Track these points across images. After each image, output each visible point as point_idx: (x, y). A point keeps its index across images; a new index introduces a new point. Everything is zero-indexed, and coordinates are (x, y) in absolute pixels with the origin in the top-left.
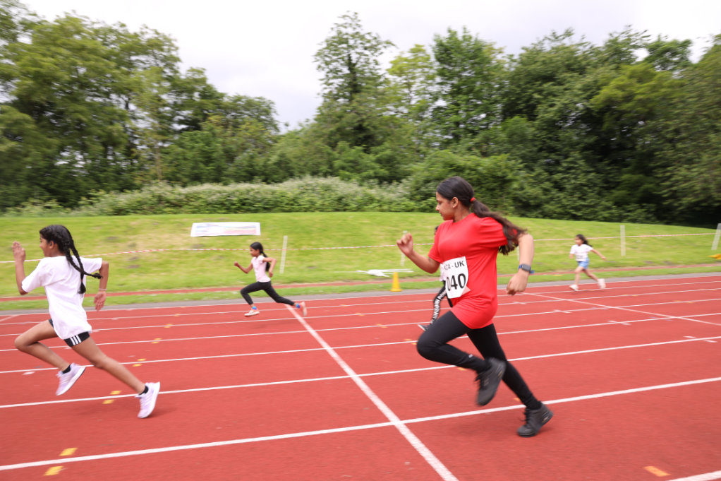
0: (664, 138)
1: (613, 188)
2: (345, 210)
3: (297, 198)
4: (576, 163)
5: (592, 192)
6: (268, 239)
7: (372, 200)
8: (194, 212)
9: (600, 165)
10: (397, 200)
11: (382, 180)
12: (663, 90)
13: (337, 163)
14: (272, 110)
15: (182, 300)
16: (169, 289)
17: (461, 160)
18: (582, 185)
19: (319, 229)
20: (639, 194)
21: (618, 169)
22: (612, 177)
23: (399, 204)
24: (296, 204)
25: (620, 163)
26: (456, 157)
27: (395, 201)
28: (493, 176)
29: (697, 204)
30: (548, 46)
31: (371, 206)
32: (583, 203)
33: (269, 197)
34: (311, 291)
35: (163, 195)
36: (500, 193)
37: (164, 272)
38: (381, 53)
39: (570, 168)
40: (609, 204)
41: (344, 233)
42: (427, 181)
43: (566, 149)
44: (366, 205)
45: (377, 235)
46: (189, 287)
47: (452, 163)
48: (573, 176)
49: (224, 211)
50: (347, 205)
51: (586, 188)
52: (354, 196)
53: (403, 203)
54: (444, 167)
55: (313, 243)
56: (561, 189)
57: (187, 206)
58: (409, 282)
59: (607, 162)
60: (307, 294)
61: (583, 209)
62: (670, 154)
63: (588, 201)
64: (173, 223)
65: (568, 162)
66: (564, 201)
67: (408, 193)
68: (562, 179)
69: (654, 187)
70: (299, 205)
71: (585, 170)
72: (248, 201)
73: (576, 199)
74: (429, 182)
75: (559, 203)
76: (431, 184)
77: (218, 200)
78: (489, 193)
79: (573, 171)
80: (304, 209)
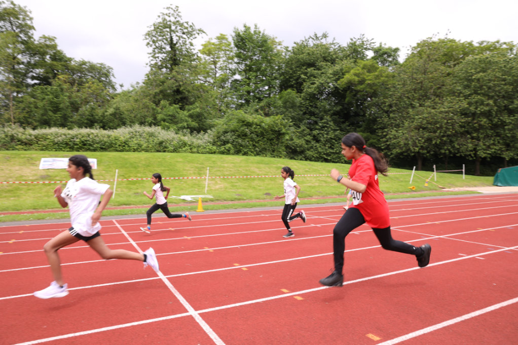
0: (382, 109)
2: (164, 151)
3: (127, 141)
4: (328, 124)
5: (338, 144)
6: (104, 172)
7: (185, 144)
8: (42, 150)
9: (343, 126)
10: (204, 145)
11: (192, 130)
12: (382, 78)
13: (159, 117)
14: (111, 74)
15: (28, 219)
16: (17, 211)
17: (250, 118)
18: (331, 138)
19: (144, 165)
21: (354, 129)
23: (204, 148)
24: (126, 146)
25: (355, 126)
26: (246, 115)
28: (272, 130)
29: (401, 154)
30: (311, 43)
31: (184, 149)
32: (331, 151)
33: (105, 139)
34: (136, 212)
35: (15, 135)
36: (277, 142)
37: (15, 197)
38: (196, 38)
39: (324, 127)
41: (163, 169)
42: (226, 132)
43: (322, 113)
44: (180, 147)
45: (188, 170)
46: (34, 209)
47: (243, 120)
48: (325, 132)
49: (68, 149)
50: (166, 147)
51: (334, 141)
52: (172, 141)
53: (208, 147)
54: (238, 123)
55: (139, 175)
56: (318, 141)
57: (36, 144)
58: (210, 205)
59: (347, 124)
60: (132, 214)
61: (332, 155)
62: (386, 121)
63: (335, 150)
64: (23, 158)
65: (323, 123)
66: (319, 149)
67: (212, 140)
68: (318, 134)
69: (377, 142)
70: (129, 146)
71: (333, 128)
72: (88, 142)
73: (327, 148)
74: (227, 132)
75: (316, 150)
76: (228, 134)
77: (63, 141)
78: (269, 142)
79: (326, 129)
80: (133, 150)
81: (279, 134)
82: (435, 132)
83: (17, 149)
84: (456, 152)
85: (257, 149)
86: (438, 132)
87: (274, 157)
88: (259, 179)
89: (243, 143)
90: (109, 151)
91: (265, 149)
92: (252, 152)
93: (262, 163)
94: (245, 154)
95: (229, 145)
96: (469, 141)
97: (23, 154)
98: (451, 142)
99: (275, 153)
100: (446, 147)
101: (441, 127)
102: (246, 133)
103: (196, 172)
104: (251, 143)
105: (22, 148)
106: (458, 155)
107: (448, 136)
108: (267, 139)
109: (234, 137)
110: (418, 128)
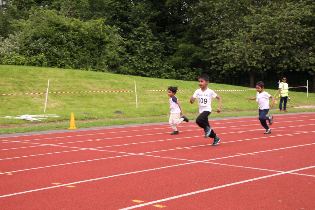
1: (172, 54)
4: (145, 32)
5: (157, 57)
9: (162, 35)
10: (7, 53)
17: (66, 21)
18: (149, 50)
20: (190, 60)
21: (174, 39)
22: (171, 46)
23: (9, 58)
25: (176, 35)
26: (60, 17)
27: (6, 55)
28: (93, 38)
29: (234, 69)
32: (150, 66)
36: (98, 53)
39: (139, 36)
40: (170, 67)
42: (35, 38)
43: (138, 19)
47: (58, 22)
48: (142, 43)
51: (152, 53)
53: (14, 57)
54: (50, 26)
56: (132, 54)
59: (167, 33)
61: (150, 71)
62: (215, 30)
63: (154, 64)
65: (138, 30)
66: (136, 62)
67: (18, 48)
68: (133, 45)
69: (203, 55)
71: (151, 38)
73: (145, 61)
74: (37, 39)
75: (132, 65)
76: (39, 40)
78: (90, 53)
79: (143, 38)
81: (102, 43)
82: (273, 44)
84: (295, 66)
85: (76, 61)
86: (277, 43)
87: (96, 71)
88: (96, 96)
89: (59, 53)
91: (84, 61)
92: (70, 65)
93: (91, 78)
94: (62, 66)
95: (43, 55)
96: (311, 54)
98: (290, 55)
99: (97, 66)
100: (284, 61)
101: (280, 38)
102: (62, 40)
103: (15, 87)
104: (68, 53)
106: (298, 70)
107: (287, 48)
108: (88, 49)
109: (47, 44)
110: (255, 39)
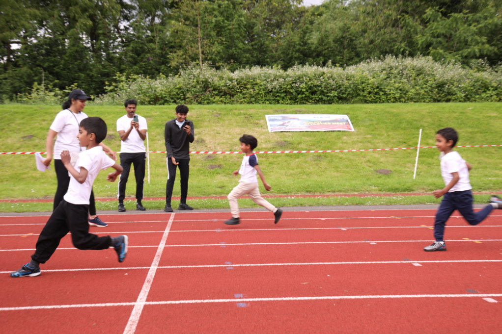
2: (448, 101)
3: (381, 85)
6: (369, 136)
7: (485, 87)
24: (381, 93)
31: (484, 95)
33: (346, 83)
35: (210, 80)
41: (470, 130)
44: (477, 93)
49: (289, 101)
50: (449, 94)
52: (459, 81)
57: (241, 95)
64: (238, 115)
70: (385, 94)
72: (320, 88)
77: (281, 87)
80: (392, 100)
83: (213, 102)
90: (353, 103)
97: (236, 109)
105: (222, 101)
